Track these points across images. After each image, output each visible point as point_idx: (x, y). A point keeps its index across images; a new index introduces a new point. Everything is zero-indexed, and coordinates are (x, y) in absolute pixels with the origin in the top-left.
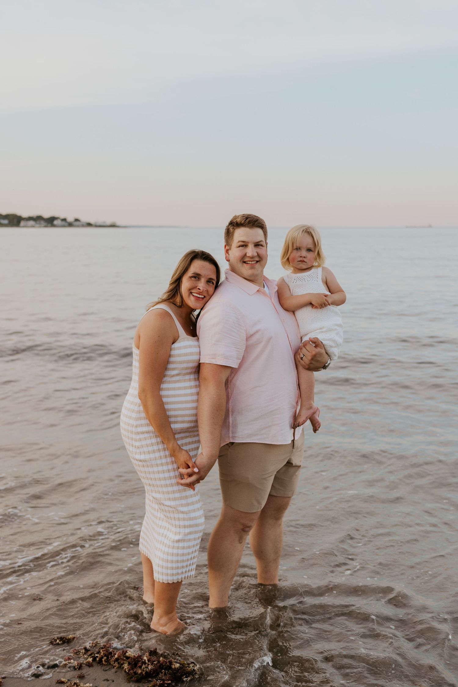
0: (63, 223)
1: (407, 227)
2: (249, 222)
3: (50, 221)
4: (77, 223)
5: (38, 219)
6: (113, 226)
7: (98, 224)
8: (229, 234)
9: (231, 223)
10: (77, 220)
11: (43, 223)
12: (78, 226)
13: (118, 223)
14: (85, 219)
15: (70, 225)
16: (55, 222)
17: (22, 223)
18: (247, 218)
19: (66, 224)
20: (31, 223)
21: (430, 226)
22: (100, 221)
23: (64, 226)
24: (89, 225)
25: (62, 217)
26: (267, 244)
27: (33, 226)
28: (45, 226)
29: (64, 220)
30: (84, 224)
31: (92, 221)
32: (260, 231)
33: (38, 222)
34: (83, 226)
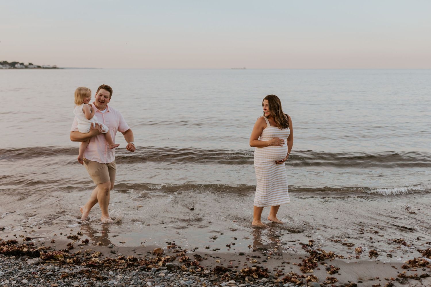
0: (22, 66)
1: (232, 69)
2: (106, 88)
3: (13, 65)
4: (31, 66)
5: (4, 63)
6: (54, 68)
7: (44, 67)
8: (99, 89)
9: (101, 86)
10: (30, 64)
11: (8, 66)
12: (32, 68)
13: (58, 66)
14: (36, 64)
15: (26, 67)
16: (16, 66)
18: (106, 87)
19: (24, 67)
21: (245, 68)
22: (46, 65)
23: (22, 68)
24: (39, 67)
25: (21, 62)
26: (110, 98)
28: (9, 68)
29: (22, 64)
30: (36, 67)
31: (41, 65)
32: (109, 93)
33: (4, 66)
34: (35, 68)
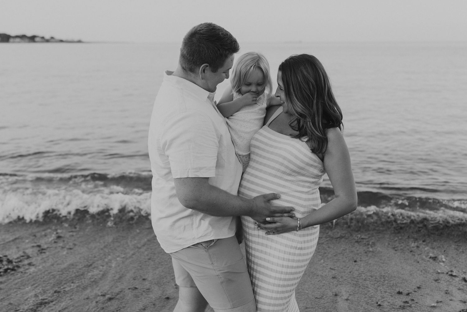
0: (42, 40)
3: (32, 39)
4: (52, 40)
5: (23, 37)
6: (79, 42)
10: (52, 38)
11: (27, 40)
12: (54, 42)
15: (47, 41)
16: (36, 39)
17: (11, 40)
19: (44, 41)
20: (18, 40)
23: (42, 42)
24: (61, 41)
27: (19, 42)
28: (29, 43)
29: (43, 38)
30: (58, 40)
33: (23, 39)
34: (57, 42)
